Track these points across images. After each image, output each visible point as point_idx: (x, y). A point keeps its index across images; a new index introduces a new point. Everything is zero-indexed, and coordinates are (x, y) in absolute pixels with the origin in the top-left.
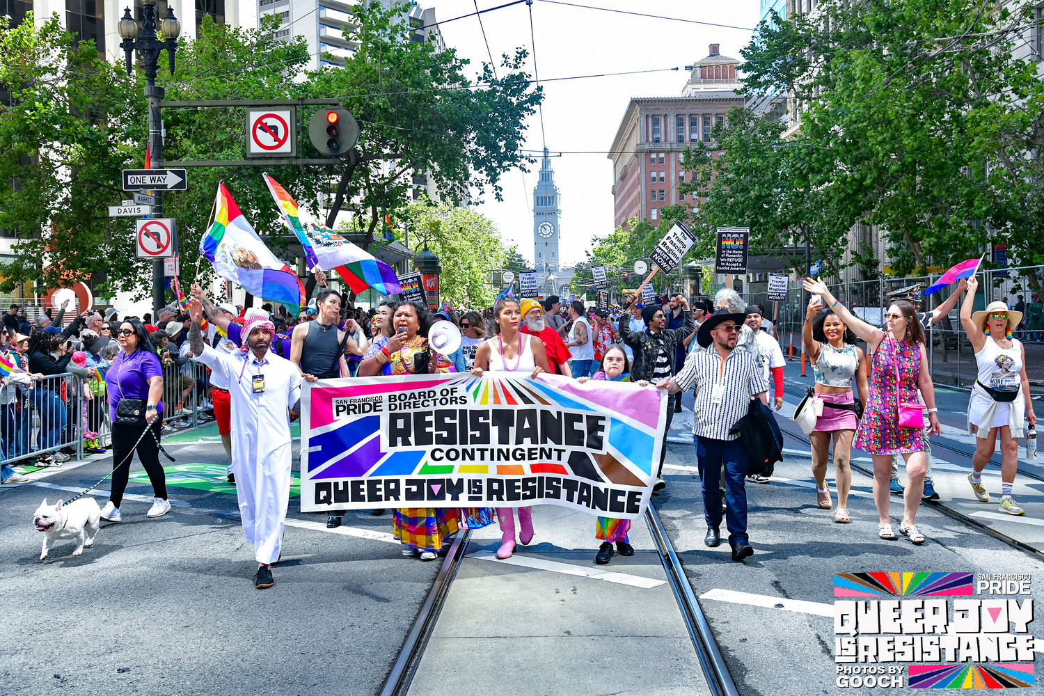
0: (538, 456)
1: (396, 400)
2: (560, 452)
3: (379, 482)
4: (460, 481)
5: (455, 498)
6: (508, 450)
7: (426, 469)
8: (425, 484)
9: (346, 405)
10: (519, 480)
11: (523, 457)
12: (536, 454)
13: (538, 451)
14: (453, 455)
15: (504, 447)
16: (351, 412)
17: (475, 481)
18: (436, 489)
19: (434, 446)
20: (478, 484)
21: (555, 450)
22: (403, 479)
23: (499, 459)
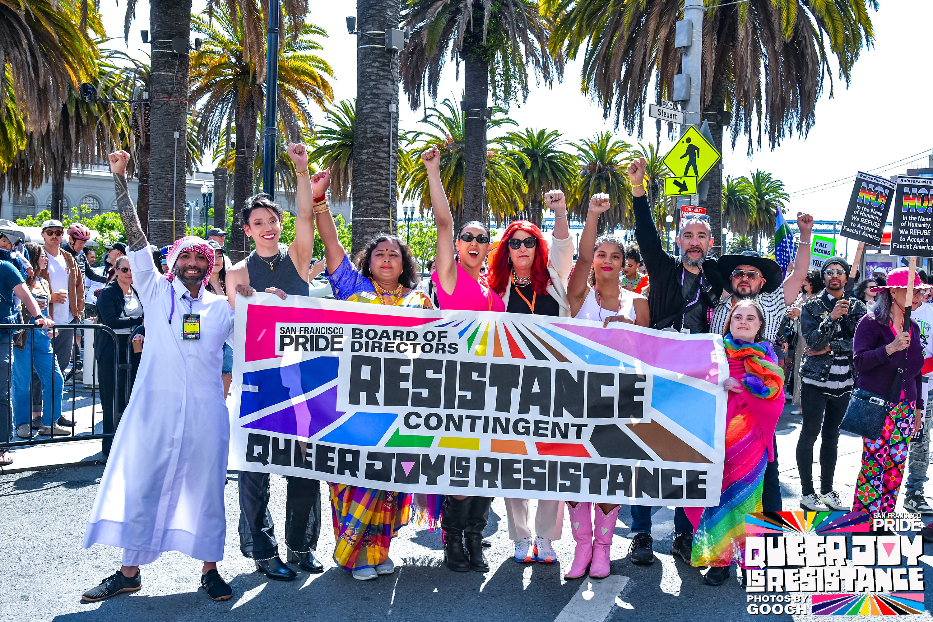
0: (549, 432)
1: (361, 337)
2: (579, 427)
3: (332, 450)
4: (441, 458)
5: (432, 481)
6: (508, 420)
7: (397, 440)
8: (394, 461)
9: (293, 335)
10: (519, 462)
11: (527, 431)
12: (546, 429)
13: (550, 426)
14: (433, 422)
15: (503, 416)
16: (300, 347)
17: (460, 459)
18: (408, 467)
19: (409, 408)
20: (464, 463)
21: (573, 425)
22: (364, 450)
23: (495, 431)
